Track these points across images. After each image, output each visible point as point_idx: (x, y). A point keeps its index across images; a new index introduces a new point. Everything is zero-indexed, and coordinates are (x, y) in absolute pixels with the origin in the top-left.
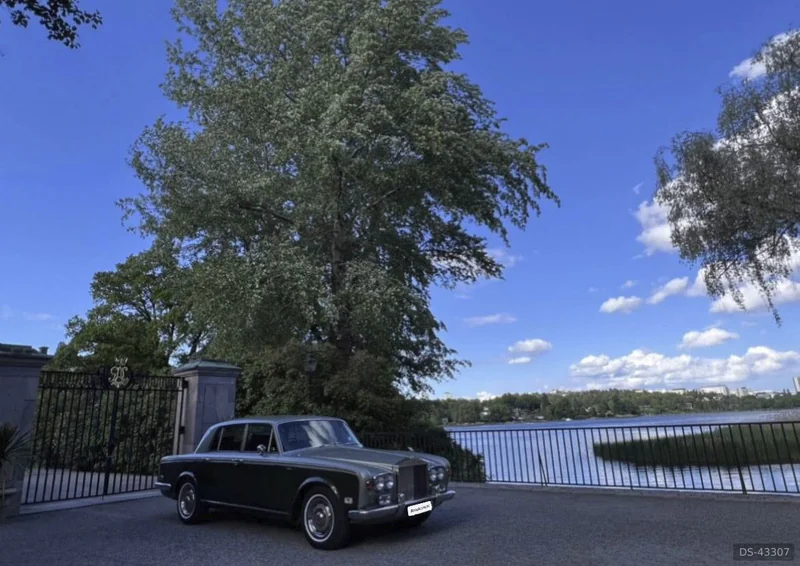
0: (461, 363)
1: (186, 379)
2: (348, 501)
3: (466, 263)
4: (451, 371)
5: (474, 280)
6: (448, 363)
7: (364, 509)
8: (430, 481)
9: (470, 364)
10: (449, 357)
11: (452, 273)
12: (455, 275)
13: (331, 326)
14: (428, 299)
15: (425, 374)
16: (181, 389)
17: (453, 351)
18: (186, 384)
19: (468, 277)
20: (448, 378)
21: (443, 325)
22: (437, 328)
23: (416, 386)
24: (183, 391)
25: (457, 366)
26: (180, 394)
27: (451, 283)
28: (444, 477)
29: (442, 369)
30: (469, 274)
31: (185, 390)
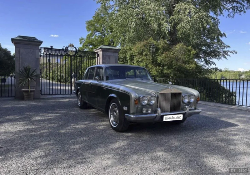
0: (231, 52)
1: (98, 53)
2: (125, 108)
3: (241, 4)
4: (226, 56)
5: (245, 12)
6: (225, 52)
7: (133, 114)
8: (184, 103)
9: (236, 53)
10: (225, 49)
11: (232, 9)
12: (234, 10)
13: (165, 33)
14: (218, 23)
15: (213, 57)
16: (97, 57)
17: (228, 47)
18: (98, 55)
19: (241, 11)
20: (224, 59)
21: (224, 35)
22: (222, 37)
23: (207, 62)
24: (97, 58)
25: (229, 53)
26: (96, 59)
27: (232, 15)
28: (194, 101)
29: (220, 55)
30: (242, 9)
31: (98, 58)
